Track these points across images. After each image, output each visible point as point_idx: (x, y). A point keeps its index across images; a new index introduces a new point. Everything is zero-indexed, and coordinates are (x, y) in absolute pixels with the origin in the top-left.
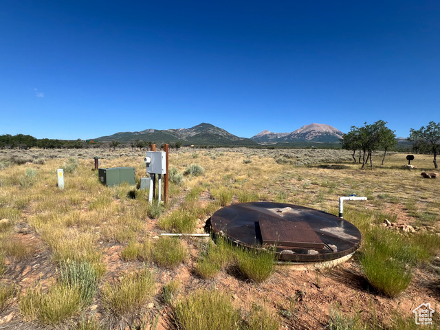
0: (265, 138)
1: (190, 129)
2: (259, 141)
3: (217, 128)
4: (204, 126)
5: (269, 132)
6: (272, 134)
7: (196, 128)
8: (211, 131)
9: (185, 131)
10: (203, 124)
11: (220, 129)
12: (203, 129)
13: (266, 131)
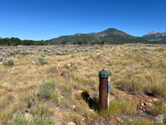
0: (153, 36)
1: (101, 32)
2: (148, 39)
3: (119, 31)
4: (111, 30)
5: (156, 32)
6: (158, 34)
7: (106, 32)
8: (115, 33)
9: (99, 33)
10: (110, 29)
11: (121, 32)
12: (110, 32)
13: (153, 32)
